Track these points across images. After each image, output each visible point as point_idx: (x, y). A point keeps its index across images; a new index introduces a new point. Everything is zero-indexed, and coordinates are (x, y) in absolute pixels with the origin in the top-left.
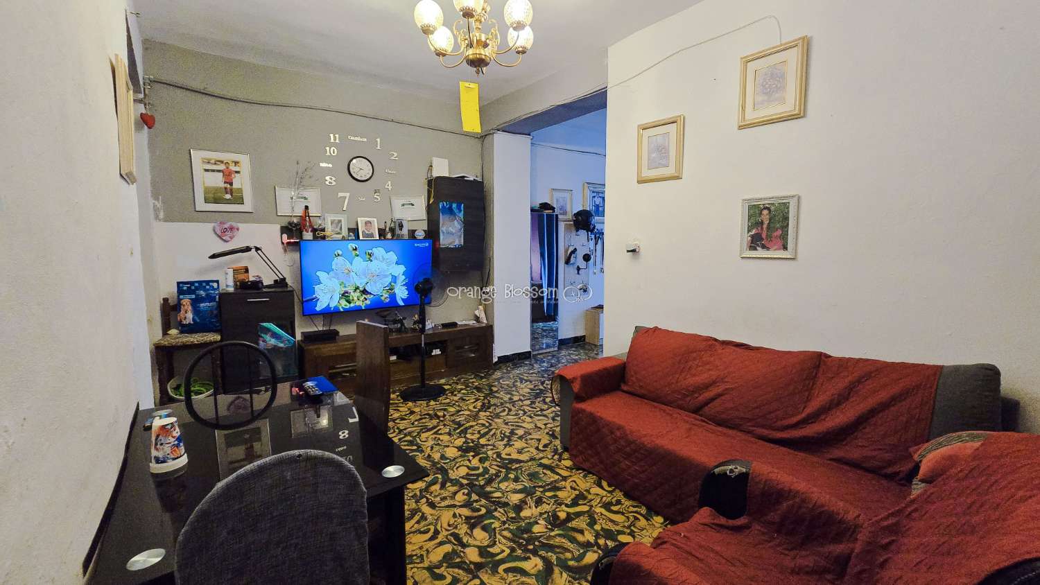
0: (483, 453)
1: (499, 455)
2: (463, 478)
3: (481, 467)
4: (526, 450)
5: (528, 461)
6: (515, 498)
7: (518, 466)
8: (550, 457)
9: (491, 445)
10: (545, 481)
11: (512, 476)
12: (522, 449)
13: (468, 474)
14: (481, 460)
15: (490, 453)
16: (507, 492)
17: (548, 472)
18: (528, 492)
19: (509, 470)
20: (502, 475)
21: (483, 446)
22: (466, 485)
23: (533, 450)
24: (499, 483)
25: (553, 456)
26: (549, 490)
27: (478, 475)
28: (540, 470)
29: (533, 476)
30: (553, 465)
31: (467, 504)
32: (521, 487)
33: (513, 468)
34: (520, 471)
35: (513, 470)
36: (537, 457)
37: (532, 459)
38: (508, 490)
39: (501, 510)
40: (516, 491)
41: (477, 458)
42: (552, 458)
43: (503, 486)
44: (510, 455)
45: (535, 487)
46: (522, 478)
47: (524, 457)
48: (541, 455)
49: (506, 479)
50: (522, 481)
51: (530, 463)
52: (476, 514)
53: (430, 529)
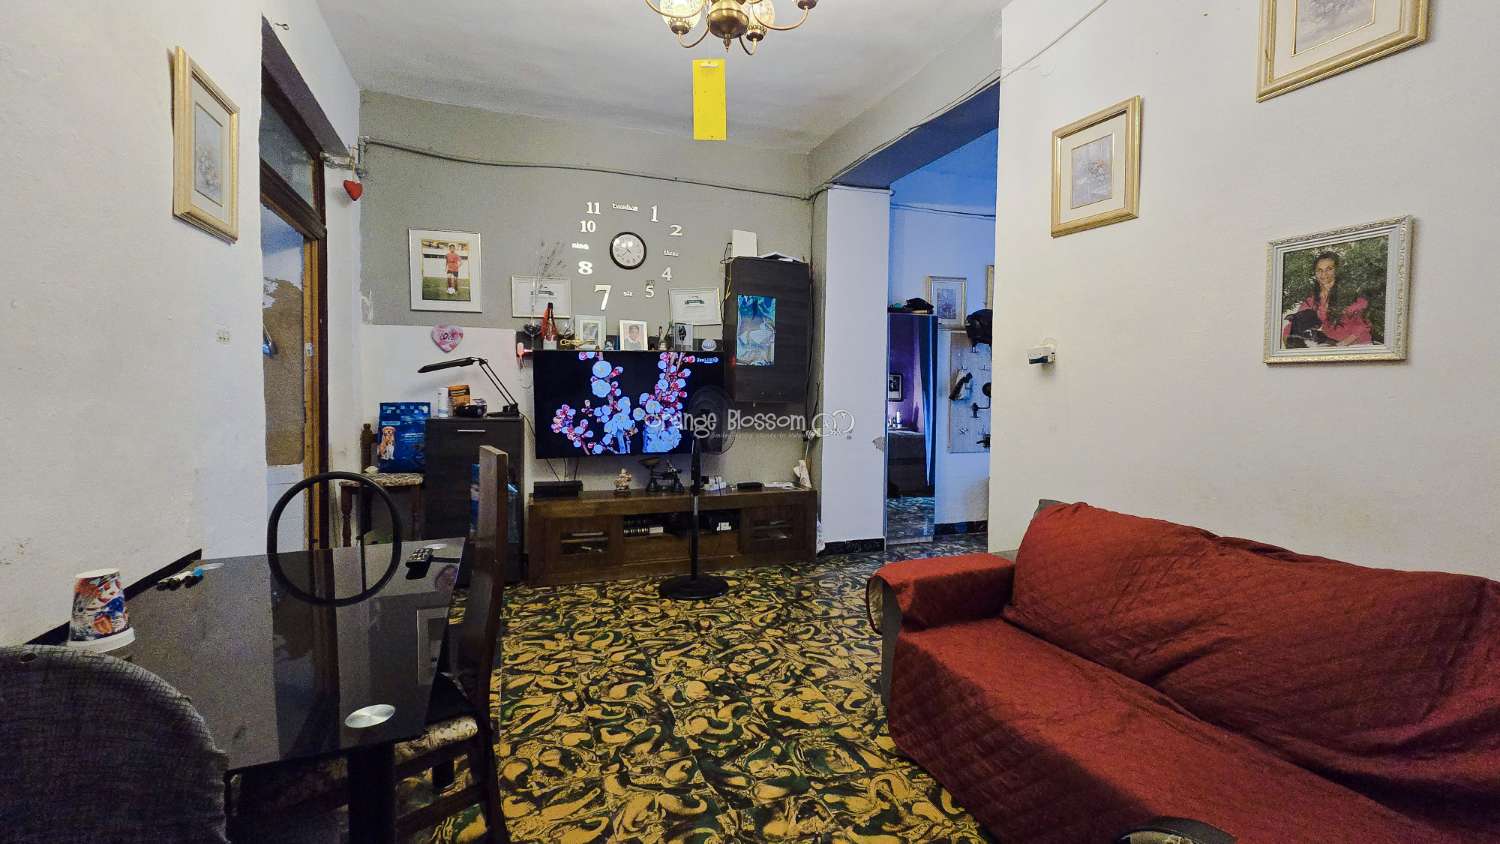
0: (744, 700)
1: (769, 707)
2: (693, 738)
3: (731, 724)
4: (820, 705)
5: (814, 727)
6: (767, 794)
7: (795, 732)
8: (857, 725)
9: (764, 688)
10: (832, 772)
11: (777, 750)
12: (813, 703)
13: (704, 734)
14: (736, 713)
15: (756, 701)
16: (758, 779)
17: (844, 755)
18: (794, 786)
19: (775, 737)
20: (762, 745)
21: (749, 687)
22: (695, 752)
23: (832, 709)
24: (750, 759)
25: (864, 725)
26: (833, 791)
27: (720, 738)
28: (832, 748)
29: (815, 757)
30: (857, 742)
31: (681, 790)
32: (785, 774)
33: (785, 735)
34: (794, 744)
35: (784, 739)
36: (835, 722)
37: (824, 724)
38: (760, 775)
39: (733, 812)
40: (773, 781)
41: (732, 707)
42: (861, 729)
43: (755, 766)
44: (787, 710)
45: (811, 779)
46: (794, 758)
47: (811, 718)
48: (843, 720)
49: (765, 754)
50: (792, 764)
51: (817, 732)
52: (688, 811)
53: (599, 823)
